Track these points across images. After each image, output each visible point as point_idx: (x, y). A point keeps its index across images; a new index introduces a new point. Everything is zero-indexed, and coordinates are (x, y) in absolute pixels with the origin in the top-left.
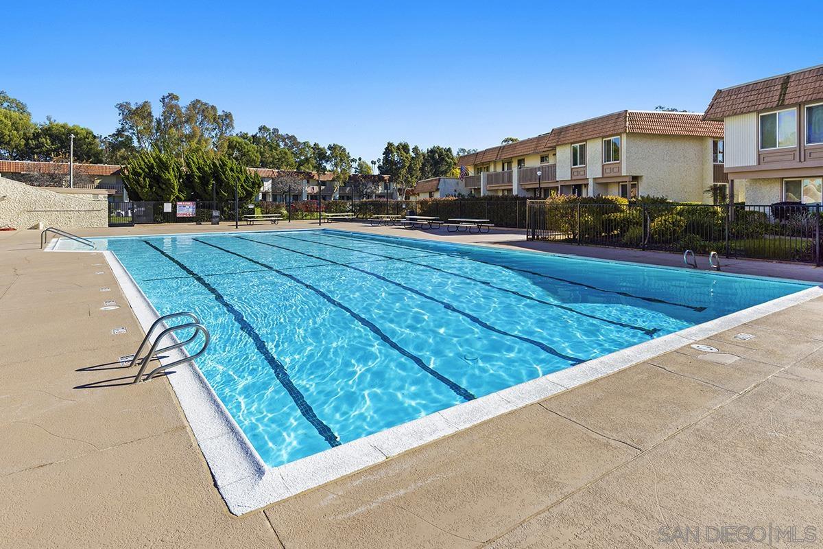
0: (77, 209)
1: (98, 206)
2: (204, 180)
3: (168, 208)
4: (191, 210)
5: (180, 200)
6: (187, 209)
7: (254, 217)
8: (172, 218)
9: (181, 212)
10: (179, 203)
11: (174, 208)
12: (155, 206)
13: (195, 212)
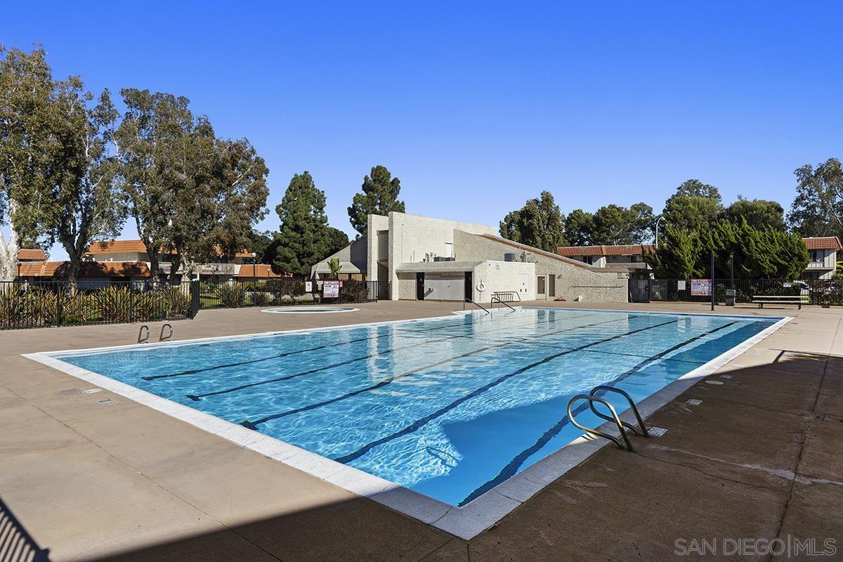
0: (605, 285)
1: (620, 282)
2: (723, 255)
3: (681, 285)
4: (707, 288)
5: (697, 277)
6: (702, 287)
7: (799, 299)
8: (687, 296)
9: (696, 290)
10: (694, 281)
11: (688, 285)
12: (669, 284)
13: (711, 290)
